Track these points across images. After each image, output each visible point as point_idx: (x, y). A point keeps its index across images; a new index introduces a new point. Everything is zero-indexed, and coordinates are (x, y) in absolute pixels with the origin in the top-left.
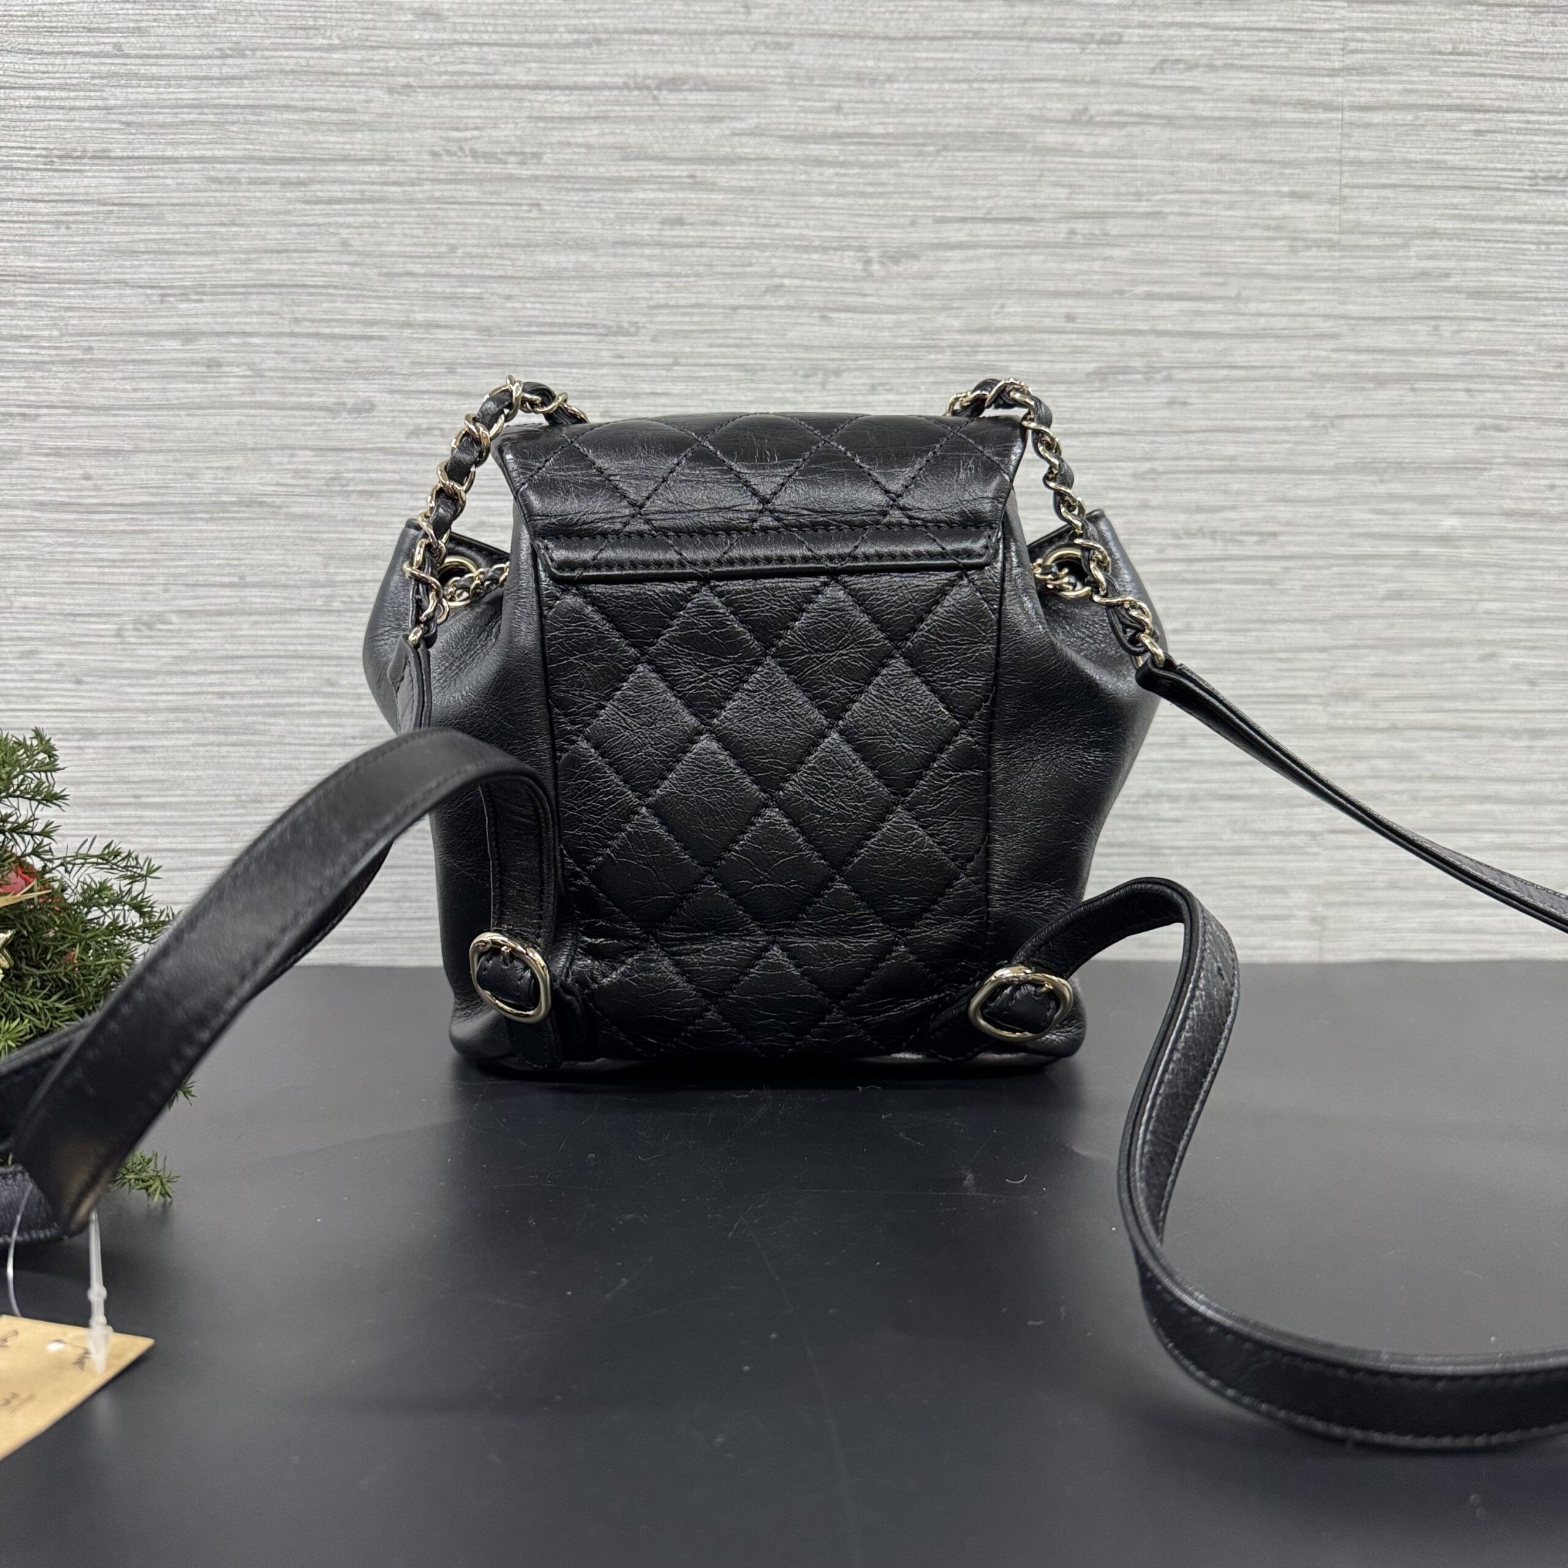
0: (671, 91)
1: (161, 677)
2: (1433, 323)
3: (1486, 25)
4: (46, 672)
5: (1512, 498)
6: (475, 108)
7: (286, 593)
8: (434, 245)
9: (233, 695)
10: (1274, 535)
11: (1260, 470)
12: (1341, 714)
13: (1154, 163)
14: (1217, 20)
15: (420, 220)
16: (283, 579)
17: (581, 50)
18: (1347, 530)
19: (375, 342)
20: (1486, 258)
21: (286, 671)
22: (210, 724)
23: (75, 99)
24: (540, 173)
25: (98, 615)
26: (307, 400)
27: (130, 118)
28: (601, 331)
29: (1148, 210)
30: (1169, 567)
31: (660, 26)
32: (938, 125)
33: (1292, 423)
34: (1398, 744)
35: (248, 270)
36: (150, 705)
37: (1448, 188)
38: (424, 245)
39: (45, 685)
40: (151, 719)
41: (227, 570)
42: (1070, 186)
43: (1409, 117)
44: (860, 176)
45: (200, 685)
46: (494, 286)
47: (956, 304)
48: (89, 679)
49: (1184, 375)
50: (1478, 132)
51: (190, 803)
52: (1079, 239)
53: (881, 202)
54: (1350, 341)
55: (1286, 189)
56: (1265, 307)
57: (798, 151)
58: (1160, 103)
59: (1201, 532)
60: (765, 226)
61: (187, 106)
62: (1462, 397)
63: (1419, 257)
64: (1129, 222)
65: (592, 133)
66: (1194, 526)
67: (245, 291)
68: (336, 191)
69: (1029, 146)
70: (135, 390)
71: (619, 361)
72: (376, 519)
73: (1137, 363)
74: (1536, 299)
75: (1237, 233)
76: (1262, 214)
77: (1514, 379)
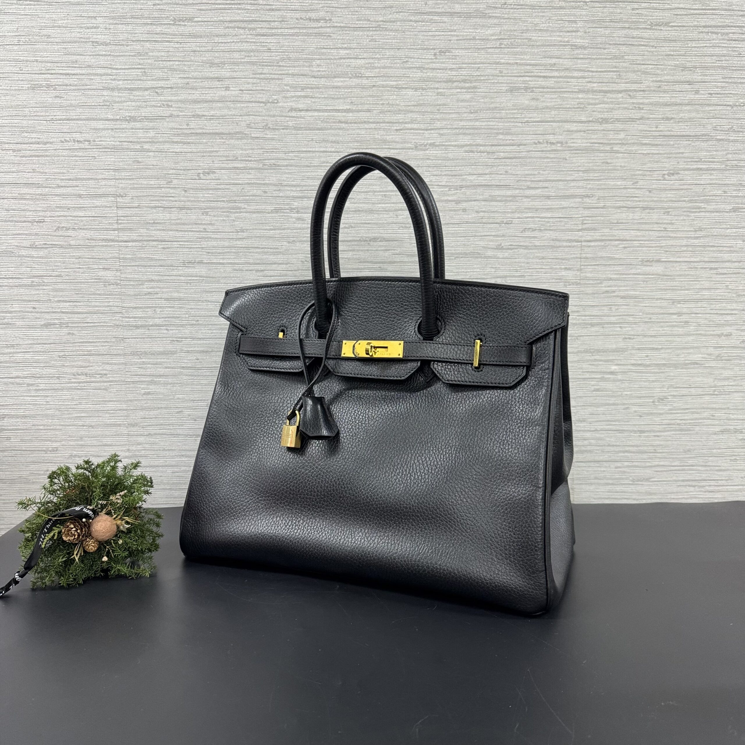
0: (373, 241)
2: (610, 307)
3: (627, 214)
5: (634, 360)
12: (580, 426)
13: (522, 260)
14: (542, 215)
17: (346, 230)
18: (581, 370)
20: (627, 286)
23: (192, 245)
25: (201, 400)
27: (209, 251)
31: (370, 222)
34: (597, 435)
37: (615, 265)
43: (603, 244)
50: (625, 247)
54: (583, 313)
55: (563, 267)
58: (524, 242)
61: (226, 247)
62: (619, 329)
63: (605, 287)
64: (514, 279)
69: (483, 256)
70: (212, 333)
74: (642, 298)
75: (548, 281)
76: (555, 275)
77: (635, 323)
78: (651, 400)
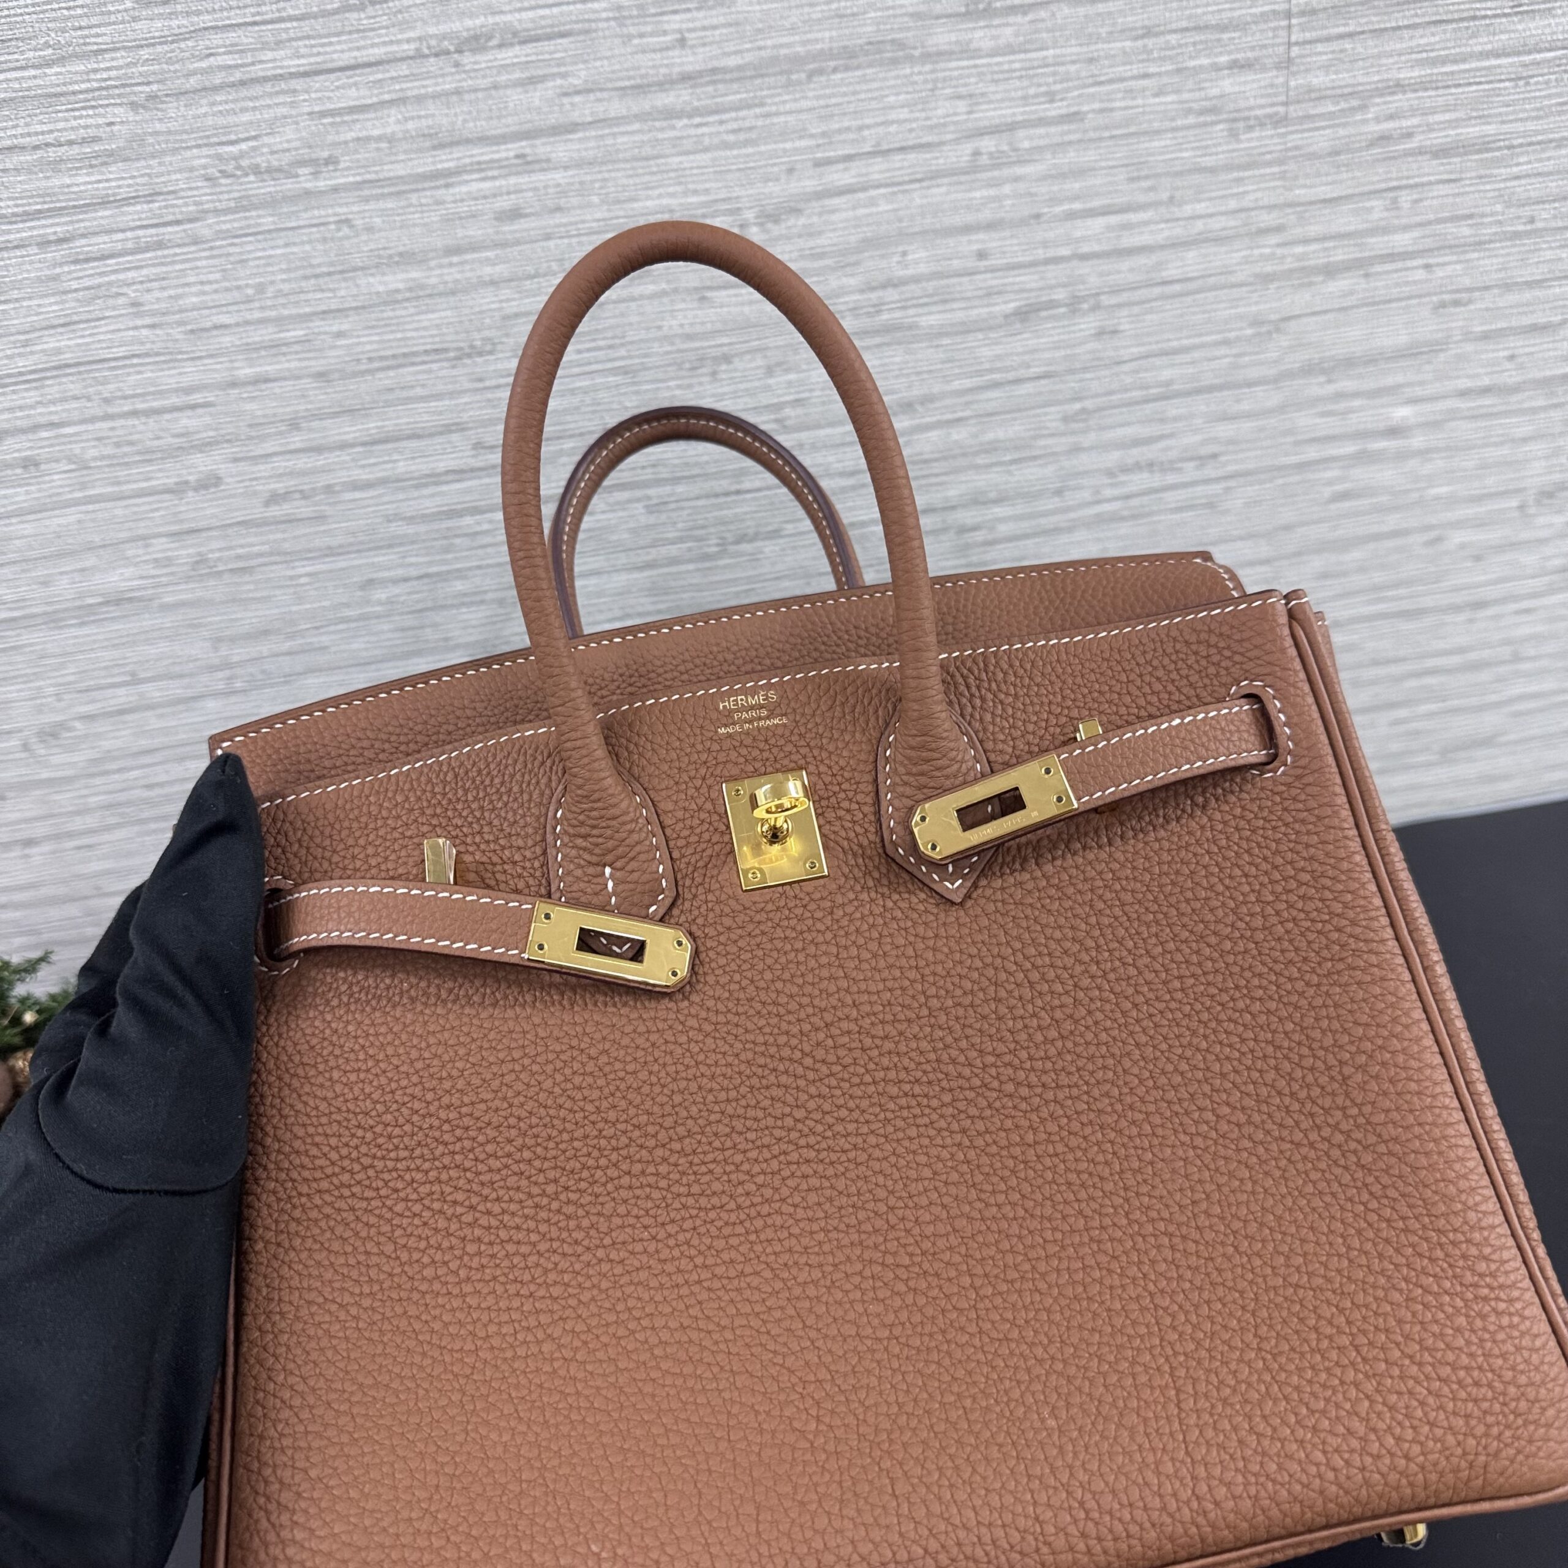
0: (473, 51)
1: (83, 780)
2: (1391, 195)
5: (1468, 377)
6: (244, 110)
7: (186, 681)
8: (238, 288)
10: (1214, 456)
11: (1198, 391)
13: (1069, 50)
15: (211, 262)
16: (177, 669)
18: (1290, 439)
19: (200, 411)
20: (1454, 108)
24: (342, 181)
26: (144, 485)
28: (452, 354)
29: (1064, 111)
30: (1106, 507)
32: (804, 43)
33: (1232, 335)
35: (32, 353)
36: (81, 808)
38: (227, 290)
40: (87, 819)
41: (116, 671)
42: (971, 96)
44: (721, 122)
45: (125, 781)
46: (317, 324)
47: (852, 259)
49: (1114, 300)
52: (984, 160)
53: (750, 150)
54: (1298, 232)
55: (1223, 59)
56: (1201, 208)
57: (645, 104)
59: (1138, 467)
60: (619, 202)
62: (1421, 274)
63: (1377, 120)
64: (1042, 131)
65: (391, 122)
66: (1130, 461)
67: (36, 378)
68: (103, 243)
69: (917, 53)
71: (480, 385)
72: (258, 595)
73: (1060, 295)
74: (1509, 148)
75: (1168, 124)
76: (1197, 95)
77: (1479, 245)
78: (1514, 503)
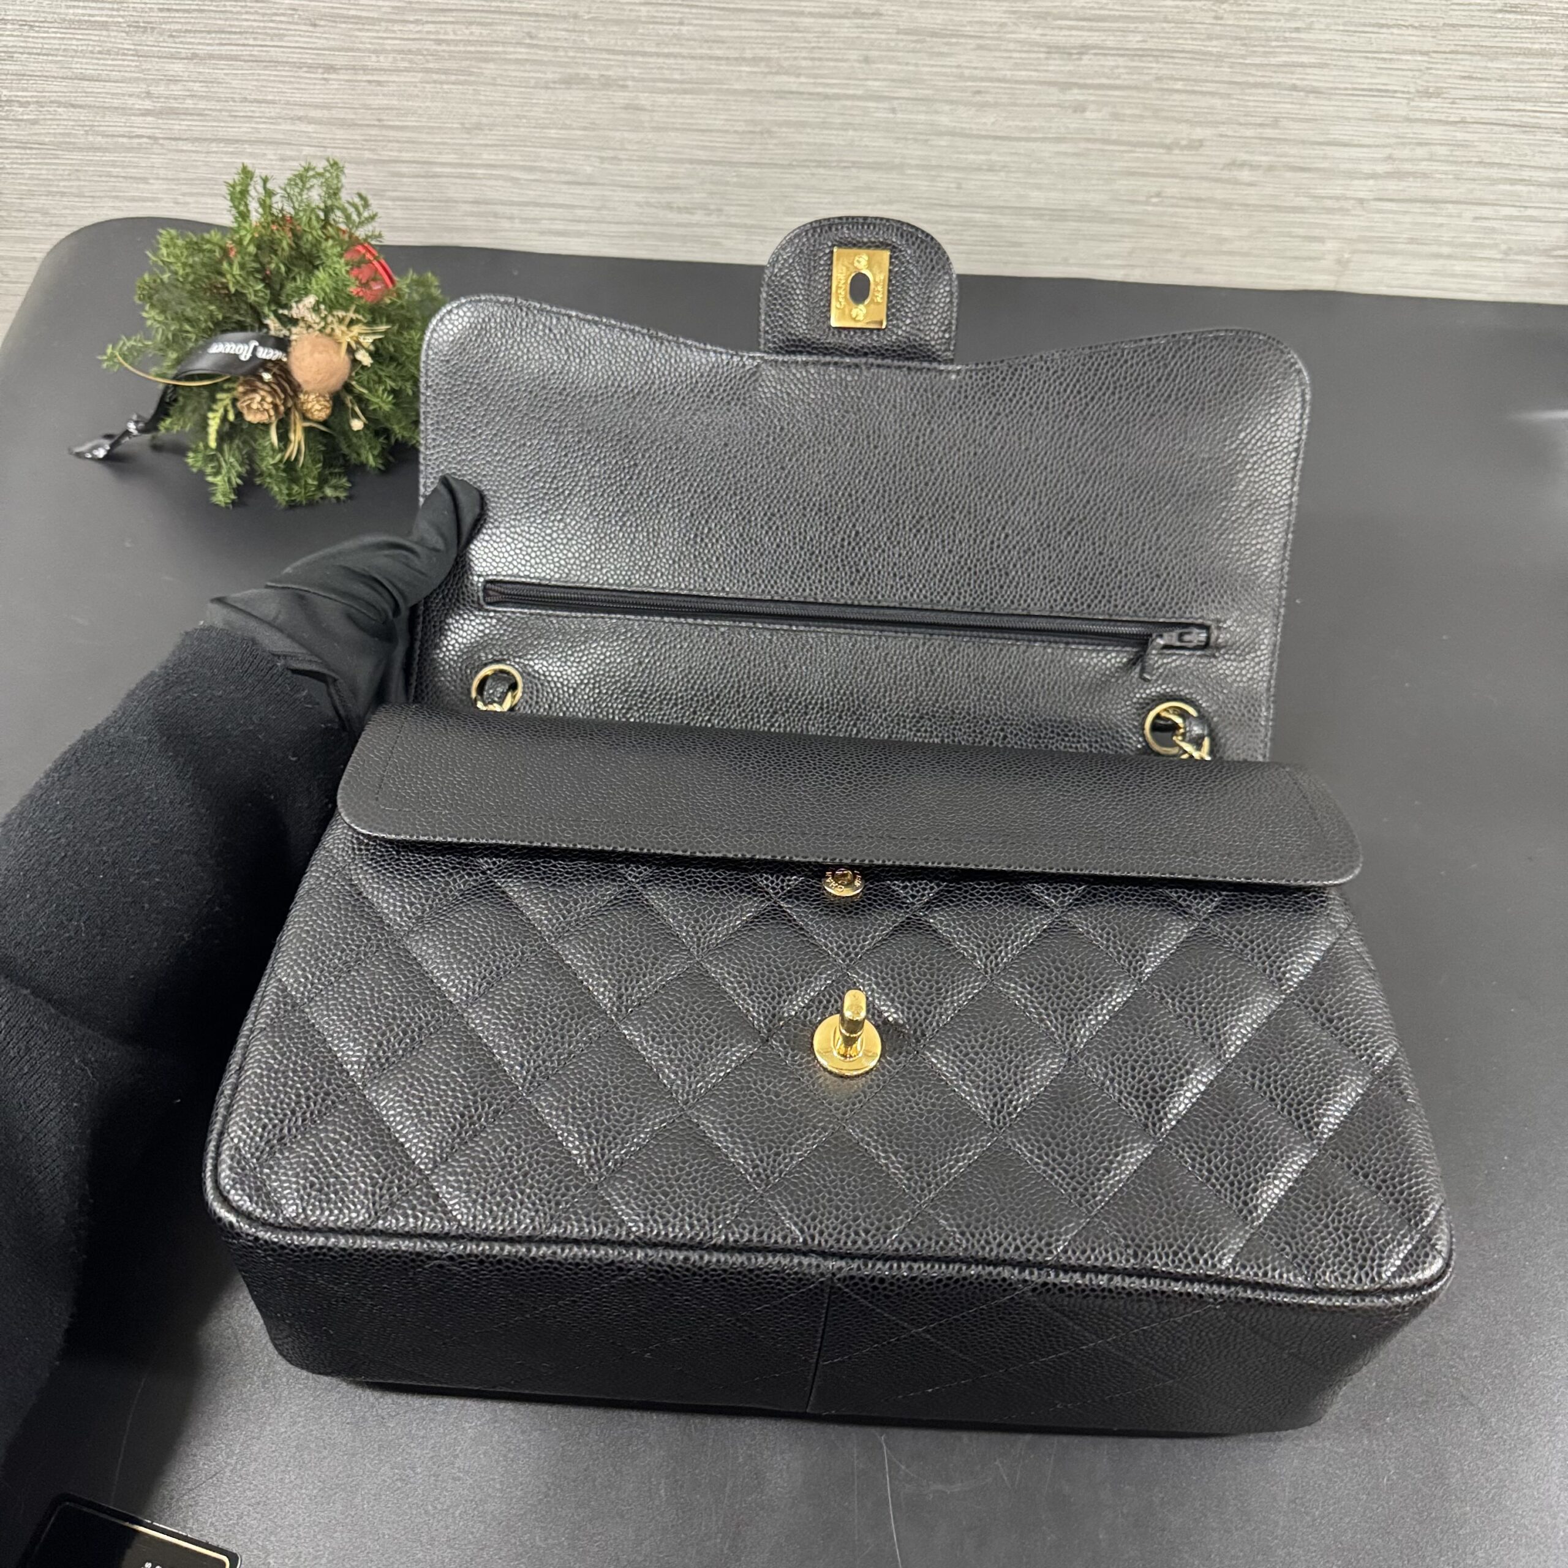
1: (383, 24)
4: (283, 15)
9: (447, 42)
21: (491, 24)
22: (431, 65)
36: (377, 47)
39: (283, 26)
40: (382, 59)
45: (418, 32)
48: (322, 23)
51: (423, 127)
